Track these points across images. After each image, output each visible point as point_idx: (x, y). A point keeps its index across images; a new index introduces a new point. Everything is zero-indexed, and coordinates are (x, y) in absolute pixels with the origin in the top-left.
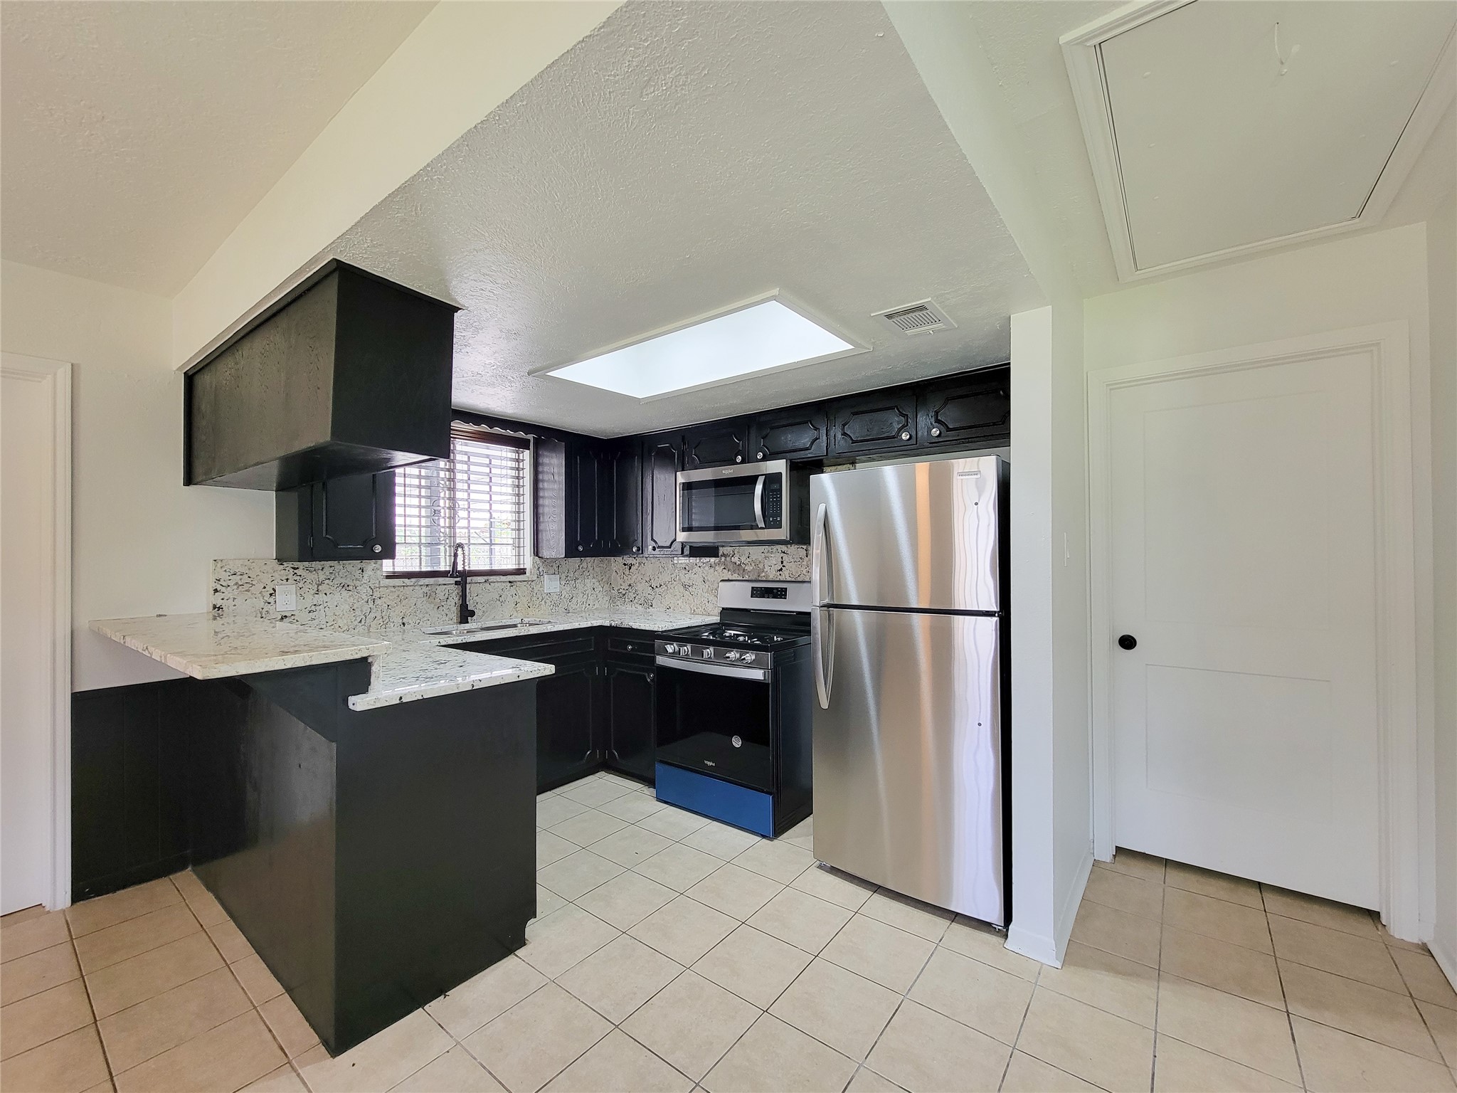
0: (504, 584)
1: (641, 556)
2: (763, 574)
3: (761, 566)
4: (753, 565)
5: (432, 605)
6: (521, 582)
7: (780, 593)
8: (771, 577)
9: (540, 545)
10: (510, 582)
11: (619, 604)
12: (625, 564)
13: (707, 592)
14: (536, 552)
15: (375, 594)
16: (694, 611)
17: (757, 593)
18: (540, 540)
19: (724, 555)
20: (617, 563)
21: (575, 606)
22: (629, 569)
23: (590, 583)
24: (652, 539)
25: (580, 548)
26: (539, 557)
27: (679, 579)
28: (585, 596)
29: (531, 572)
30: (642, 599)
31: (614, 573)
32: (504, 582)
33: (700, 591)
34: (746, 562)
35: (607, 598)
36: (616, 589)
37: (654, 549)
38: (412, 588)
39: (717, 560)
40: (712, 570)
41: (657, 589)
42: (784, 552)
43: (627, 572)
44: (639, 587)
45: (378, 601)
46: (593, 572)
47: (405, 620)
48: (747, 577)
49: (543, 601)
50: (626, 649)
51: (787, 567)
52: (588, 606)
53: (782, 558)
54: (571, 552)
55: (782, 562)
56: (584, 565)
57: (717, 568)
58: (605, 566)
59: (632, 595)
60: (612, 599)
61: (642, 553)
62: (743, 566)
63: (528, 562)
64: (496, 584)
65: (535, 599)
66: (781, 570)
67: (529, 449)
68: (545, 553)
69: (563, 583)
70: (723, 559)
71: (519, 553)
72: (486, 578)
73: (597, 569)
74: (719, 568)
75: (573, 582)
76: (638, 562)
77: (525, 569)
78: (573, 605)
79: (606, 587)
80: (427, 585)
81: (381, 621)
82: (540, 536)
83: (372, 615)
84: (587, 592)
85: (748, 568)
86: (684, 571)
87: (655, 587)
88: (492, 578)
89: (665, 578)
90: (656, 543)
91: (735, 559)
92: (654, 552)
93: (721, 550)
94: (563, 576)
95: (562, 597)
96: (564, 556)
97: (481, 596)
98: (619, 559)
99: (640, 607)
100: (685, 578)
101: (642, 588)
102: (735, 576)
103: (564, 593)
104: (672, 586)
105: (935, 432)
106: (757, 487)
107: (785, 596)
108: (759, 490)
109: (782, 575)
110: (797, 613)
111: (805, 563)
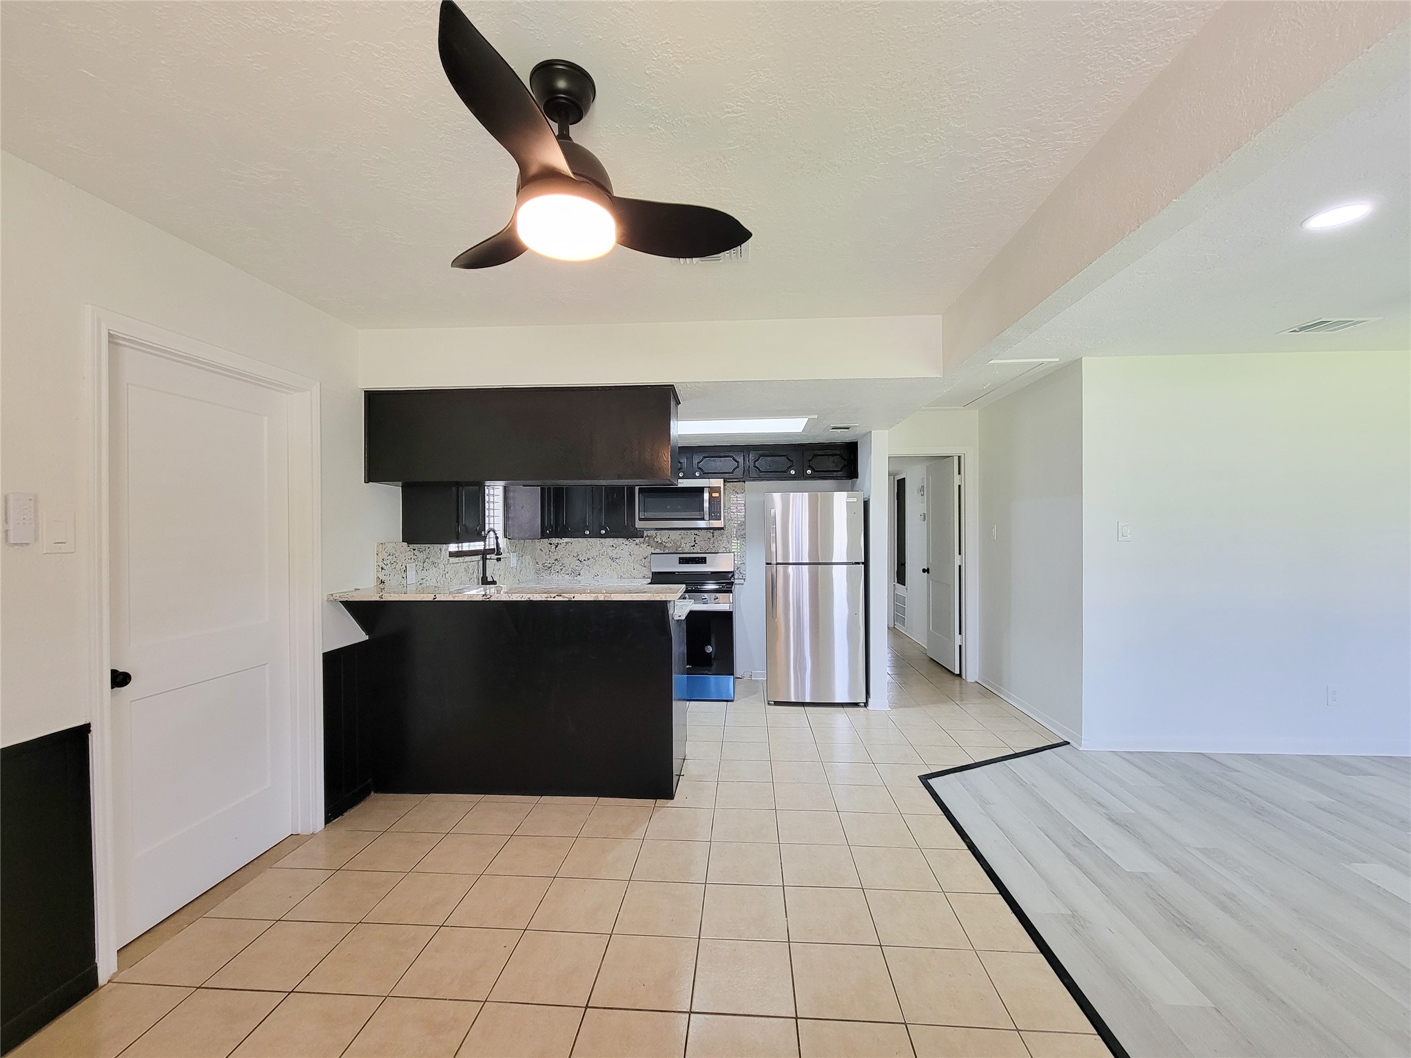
2: (683, 549)
3: (679, 544)
4: (672, 543)
7: (703, 561)
8: (686, 551)
9: (510, 529)
12: (551, 544)
13: (633, 562)
16: (621, 576)
17: (683, 561)
18: (510, 525)
19: (647, 537)
26: (508, 539)
27: (607, 554)
29: (505, 551)
30: (570, 570)
33: (627, 562)
34: (666, 541)
36: (540, 563)
39: (642, 540)
40: (637, 546)
41: (584, 562)
42: (697, 536)
44: (566, 561)
48: (667, 551)
49: (510, 574)
51: (698, 544)
53: (695, 538)
55: (695, 541)
57: (642, 545)
59: (558, 568)
62: (664, 544)
66: (694, 546)
68: (517, 535)
70: (647, 539)
74: (644, 546)
75: (521, 558)
76: (564, 541)
84: (526, 566)
85: (668, 545)
86: (611, 548)
87: (582, 560)
89: (594, 553)
91: (658, 539)
93: (645, 534)
100: (613, 554)
101: (570, 562)
102: (658, 551)
104: (600, 559)
105: (809, 472)
106: (705, 494)
107: (705, 562)
108: (706, 496)
109: (697, 549)
110: (712, 572)
111: (712, 542)
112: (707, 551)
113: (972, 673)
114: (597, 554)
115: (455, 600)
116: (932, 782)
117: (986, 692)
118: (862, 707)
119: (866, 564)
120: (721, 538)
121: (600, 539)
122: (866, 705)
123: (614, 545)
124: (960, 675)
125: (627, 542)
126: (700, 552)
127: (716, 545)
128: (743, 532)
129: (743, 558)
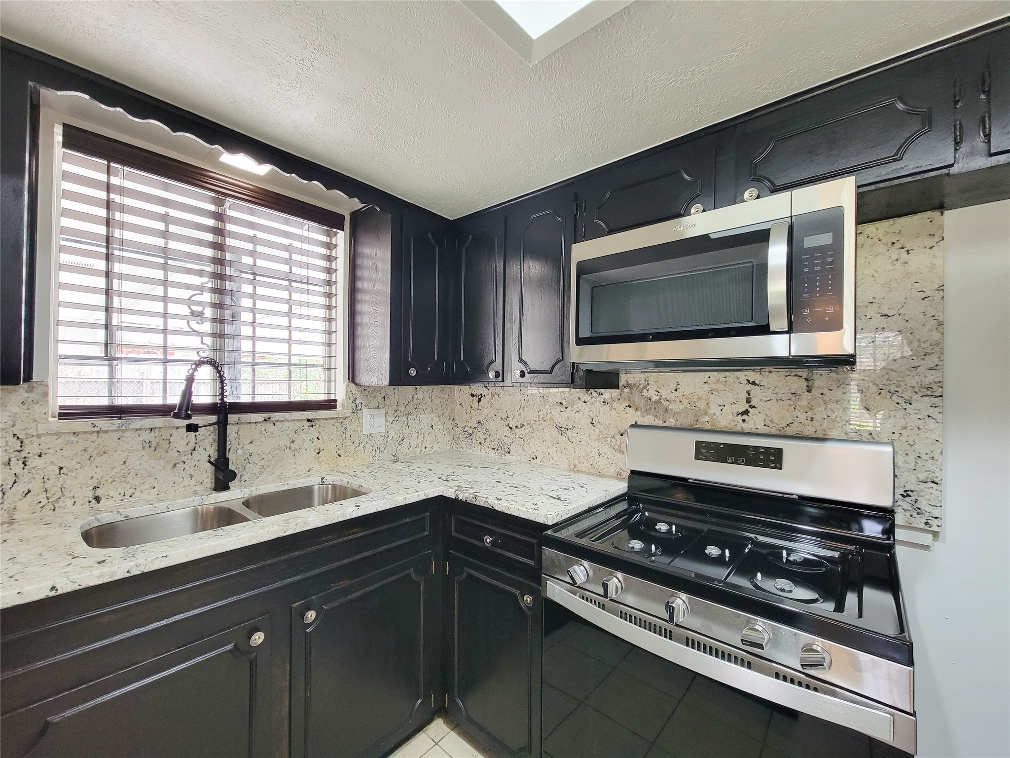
0: (299, 424)
1: (501, 384)
2: (707, 418)
4: (685, 402)
5: (162, 463)
6: (326, 419)
7: (771, 459)
8: (720, 427)
9: (357, 367)
10: (309, 420)
11: (464, 446)
12: (473, 395)
13: (598, 439)
14: (352, 376)
15: (27, 449)
16: (575, 466)
17: (705, 452)
18: (357, 361)
19: (628, 385)
20: (461, 392)
21: (407, 451)
22: (479, 402)
23: (427, 418)
24: (520, 360)
25: (413, 372)
26: (356, 385)
27: (552, 418)
28: (421, 437)
29: (343, 405)
30: (496, 442)
31: (458, 406)
32: (298, 420)
33: (587, 439)
34: (671, 397)
35: (449, 438)
36: (460, 426)
37: (523, 374)
38: (117, 435)
39: (615, 392)
40: (607, 407)
41: (516, 430)
42: (754, 383)
43: (475, 405)
44: (492, 426)
45: (34, 462)
46: (431, 405)
47: (99, 492)
48: (671, 422)
49: (361, 446)
50: (482, 541)
51: (760, 409)
52: (424, 450)
53: (748, 393)
54: (398, 377)
55: (748, 401)
56: (420, 395)
57: (615, 405)
58: (446, 397)
59: (481, 436)
60: (455, 439)
61: (503, 381)
62: (665, 403)
63: (340, 391)
64: (286, 424)
65: (348, 443)
66: (746, 412)
67: (343, 230)
68: (364, 378)
69: (390, 419)
70: (627, 390)
71: (329, 377)
72: (266, 415)
73: (437, 401)
74: (621, 407)
75: (405, 418)
76: (490, 392)
77: (335, 401)
78: (404, 450)
79: (449, 424)
80: (151, 429)
81: (42, 498)
82: (357, 355)
83: (21, 488)
84: (423, 431)
85: (675, 407)
86: (559, 408)
87: (514, 427)
88: (276, 416)
90: (525, 363)
91: (651, 393)
92: (522, 380)
93: (623, 379)
94: (391, 411)
95: (389, 439)
96: (387, 382)
97: (258, 444)
98: (465, 388)
99: (492, 453)
100: (561, 418)
101: (498, 429)
102: (649, 420)
103: (392, 434)
104: (540, 428)
107: (779, 464)
109: (755, 422)
111: (804, 403)
112: (789, 431)
123: (564, 403)
125: (587, 398)
126: (766, 430)
127: (820, 412)
128: (931, 377)
129: (930, 465)
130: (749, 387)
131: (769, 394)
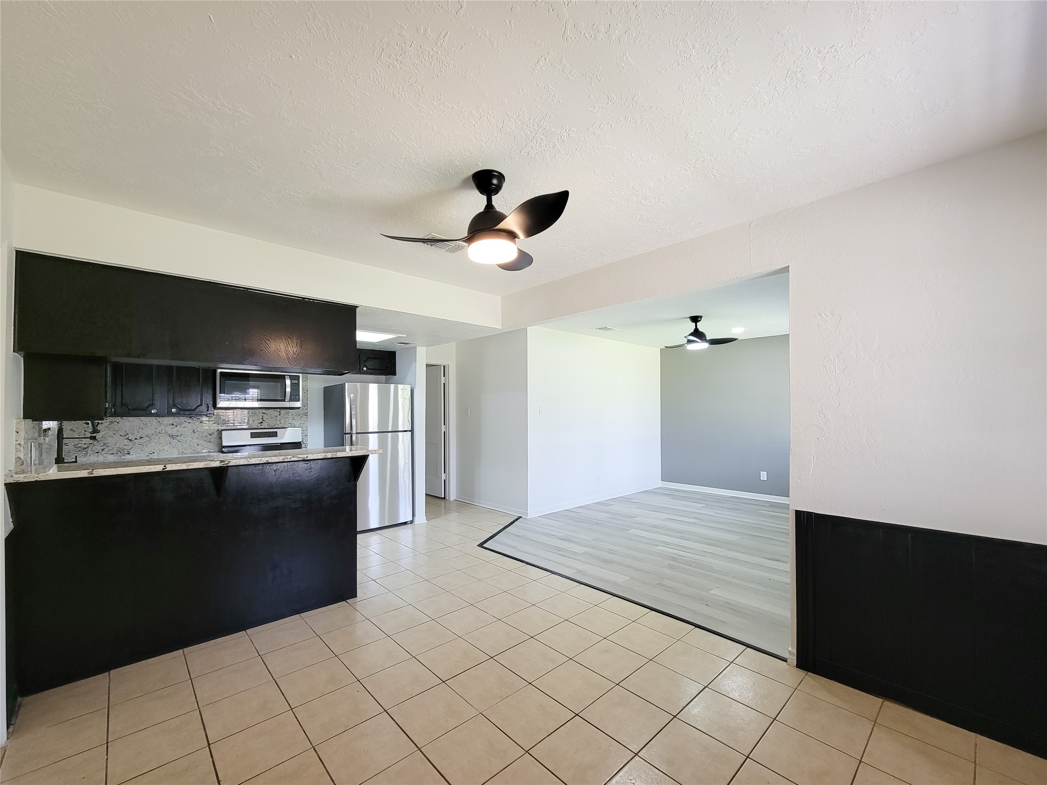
7: (275, 435)
8: (254, 427)
13: (197, 438)
17: (255, 435)
27: (166, 432)
51: (266, 421)
53: (262, 416)
55: (262, 419)
66: (262, 422)
86: (171, 427)
89: (149, 431)
100: (174, 431)
104: (157, 437)
105: (365, 369)
106: (287, 381)
107: (276, 436)
108: (288, 382)
109: (265, 425)
110: (281, 444)
111: (278, 419)
112: (274, 427)
113: (453, 495)
114: (153, 432)
115: (189, 468)
116: (484, 546)
117: (463, 504)
118: (409, 524)
119: (412, 431)
120: (287, 416)
121: (157, 418)
122: (412, 522)
123: (175, 424)
124: (444, 498)
125: (190, 421)
126: (268, 427)
127: (283, 421)
128: (306, 411)
129: (306, 432)
130: (263, 414)
131: (269, 416)
